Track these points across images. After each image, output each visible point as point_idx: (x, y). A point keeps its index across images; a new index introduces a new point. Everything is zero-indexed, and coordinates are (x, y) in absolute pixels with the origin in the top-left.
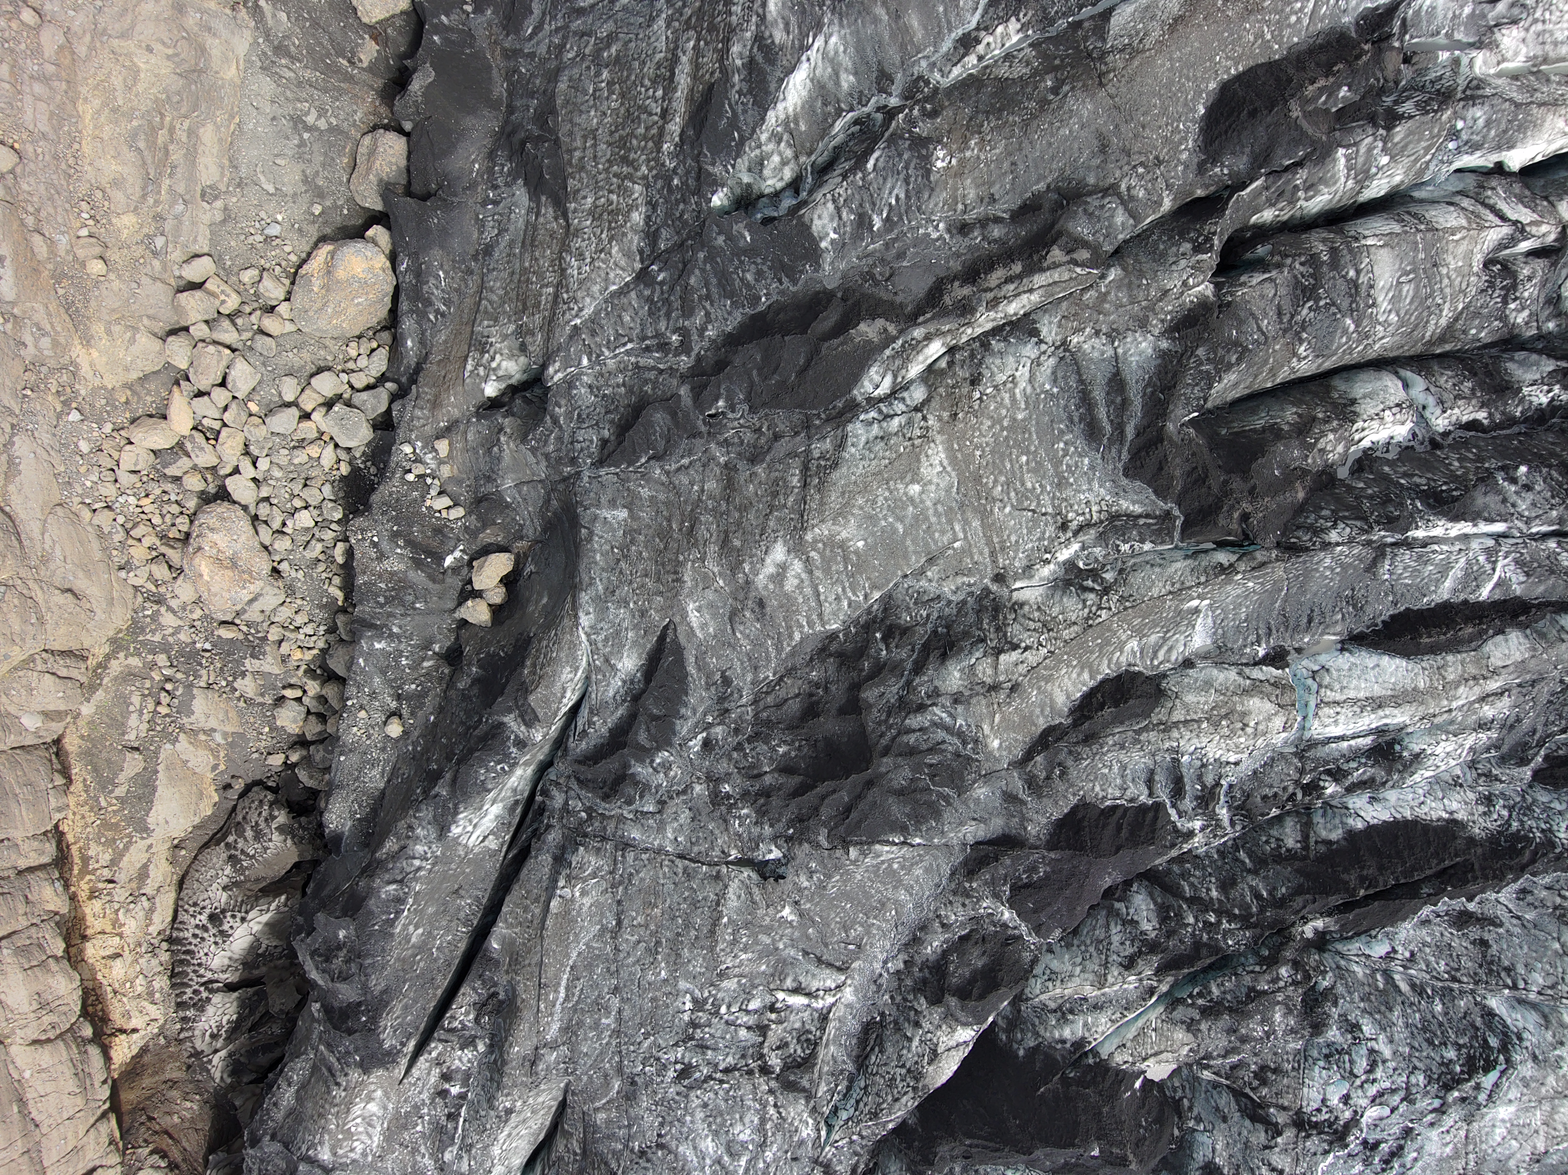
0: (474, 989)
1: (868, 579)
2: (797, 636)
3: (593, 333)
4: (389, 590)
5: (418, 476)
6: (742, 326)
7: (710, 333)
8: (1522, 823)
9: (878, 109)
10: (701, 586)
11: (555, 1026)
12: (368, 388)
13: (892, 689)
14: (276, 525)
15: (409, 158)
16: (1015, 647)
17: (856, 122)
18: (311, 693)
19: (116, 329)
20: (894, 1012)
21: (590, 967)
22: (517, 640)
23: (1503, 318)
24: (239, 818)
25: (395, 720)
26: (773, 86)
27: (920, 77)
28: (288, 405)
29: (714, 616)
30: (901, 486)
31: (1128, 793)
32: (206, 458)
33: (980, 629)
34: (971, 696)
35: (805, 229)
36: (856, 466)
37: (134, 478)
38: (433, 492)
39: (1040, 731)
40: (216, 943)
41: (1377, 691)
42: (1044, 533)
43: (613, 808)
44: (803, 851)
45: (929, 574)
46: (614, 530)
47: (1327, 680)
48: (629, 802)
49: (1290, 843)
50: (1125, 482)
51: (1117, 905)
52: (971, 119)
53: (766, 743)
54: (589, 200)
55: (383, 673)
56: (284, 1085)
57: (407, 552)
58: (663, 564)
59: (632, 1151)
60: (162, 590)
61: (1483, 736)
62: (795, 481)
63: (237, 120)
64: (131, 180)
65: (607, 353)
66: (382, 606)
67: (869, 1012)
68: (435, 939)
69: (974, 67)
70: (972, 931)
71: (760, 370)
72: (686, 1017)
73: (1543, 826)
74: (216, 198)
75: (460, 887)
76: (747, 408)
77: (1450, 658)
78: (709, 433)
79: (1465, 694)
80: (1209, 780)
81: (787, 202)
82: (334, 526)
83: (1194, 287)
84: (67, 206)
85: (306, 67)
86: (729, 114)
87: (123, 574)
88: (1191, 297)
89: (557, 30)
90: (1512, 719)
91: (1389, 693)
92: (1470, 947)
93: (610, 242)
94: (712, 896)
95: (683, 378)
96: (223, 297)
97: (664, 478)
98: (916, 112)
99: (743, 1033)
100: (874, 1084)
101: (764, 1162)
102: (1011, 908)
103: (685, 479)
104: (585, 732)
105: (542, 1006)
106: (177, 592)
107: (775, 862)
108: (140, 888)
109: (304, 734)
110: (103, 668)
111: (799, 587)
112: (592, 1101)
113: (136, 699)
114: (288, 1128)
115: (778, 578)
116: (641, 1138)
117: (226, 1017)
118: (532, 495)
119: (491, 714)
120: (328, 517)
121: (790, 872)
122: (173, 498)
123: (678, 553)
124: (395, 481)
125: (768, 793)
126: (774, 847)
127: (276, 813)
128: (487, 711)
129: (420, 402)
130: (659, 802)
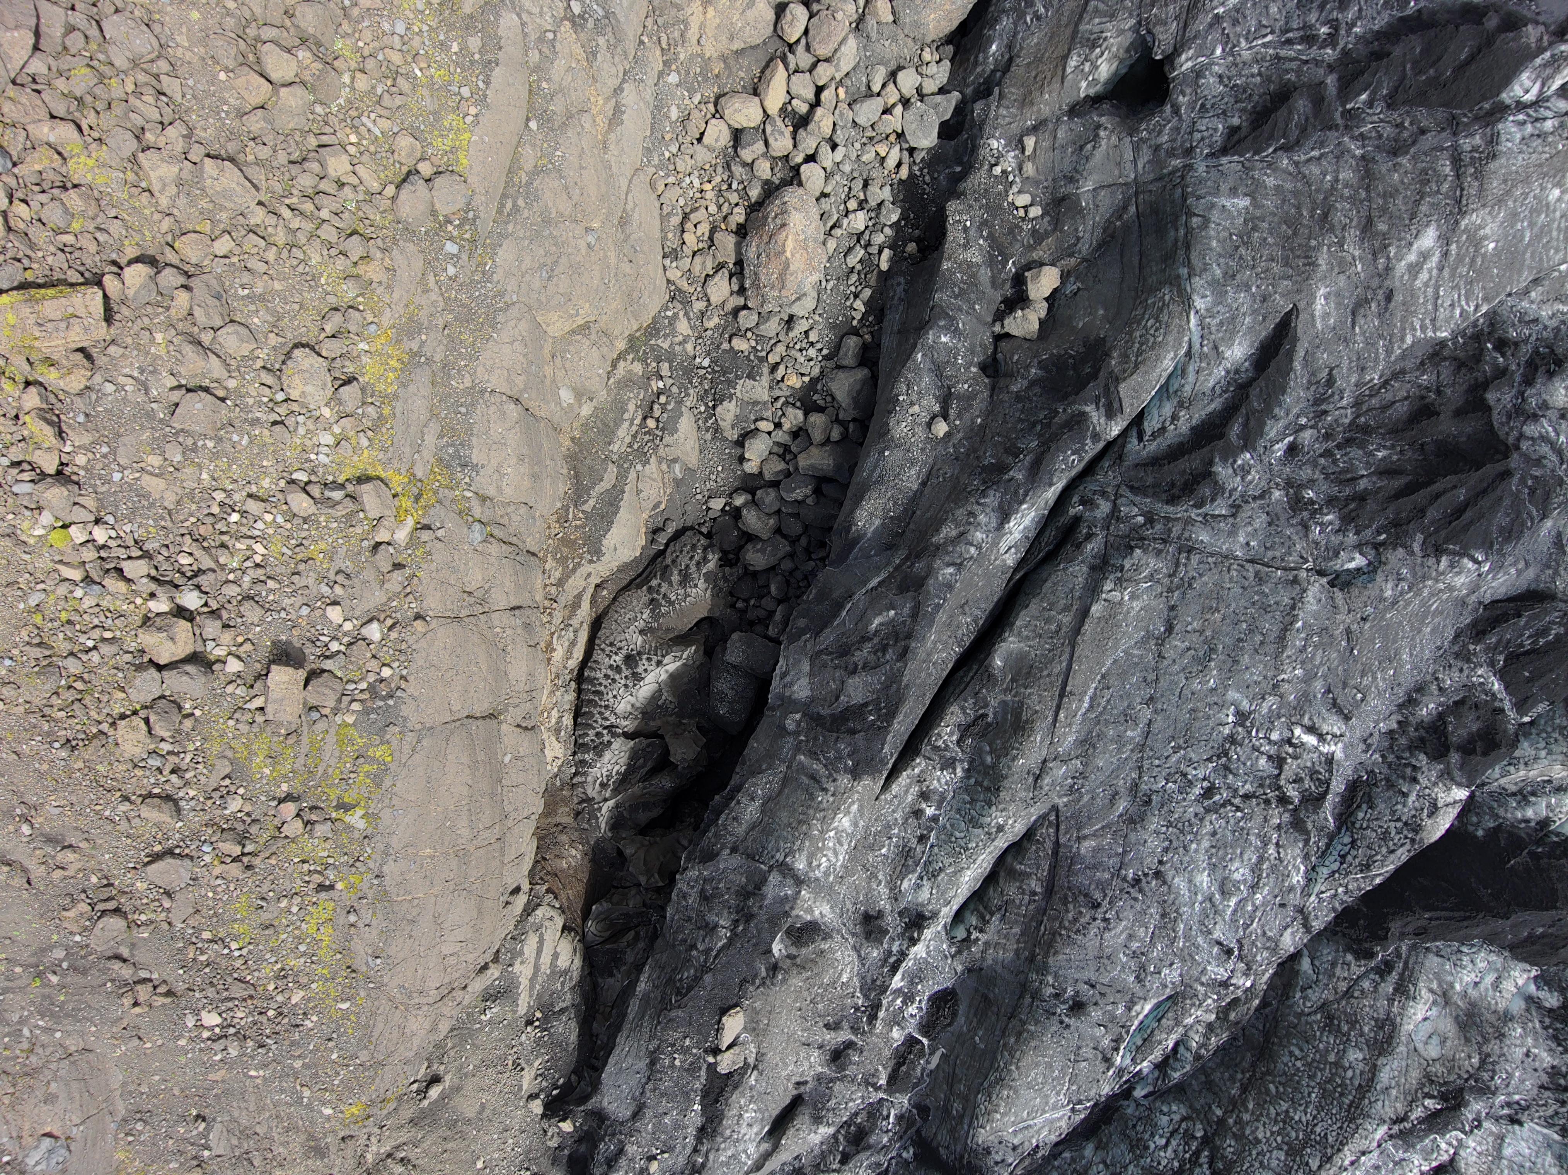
0: (963, 709)
2: (1409, 340)
3: (1235, 22)
4: (963, 282)
5: (1003, 172)
6: (1389, 25)
7: (1357, 30)
10: (1336, 270)
11: (1071, 739)
13: (1507, 395)
20: (1385, 770)
21: (1123, 675)
22: (1086, 342)
24: (668, 561)
25: (939, 422)
28: (873, 95)
29: (1338, 305)
30: (1549, 186)
32: (783, 144)
36: (1515, 158)
40: (626, 686)
43: (1179, 511)
44: (1395, 556)
45: (1533, 294)
46: (1233, 218)
48: (1200, 505)
53: (1364, 448)
55: (941, 368)
56: (745, 800)
57: (986, 245)
58: (1292, 250)
59: (1124, 879)
62: (1448, 170)
65: (1243, 44)
66: (956, 297)
67: (1356, 770)
70: (1465, 697)
71: (1415, 63)
72: (1226, 731)
76: (1387, 105)
78: (1345, 127)
94: (1286, 600)
95: (1331, 68)
97: (1291, 168)
99: (1263, 761)
100: (1363, 837)
101: (1253, 904)
102: (1501, 679)
103: (1315, 170)
104: (1163, 429)
105: (1062, 715)
106: (709, 291)
107: (1358, 570)
108: (569, 618)
109: (761, 473)
110: (614, 366)
111: (1426, 285)
112: (1079, 829)
113: (631, 407)
114: (754, 840)
115: (1415, 269)
116: (1138, 866)
117: (617, 768)
118: (1107, 202)
119: (1074, 402)
120: (883, 220)
121: (1380, 577)
122: (734, 186)
123: (1309, 238)
124: (983, 173)
125: (1361, 498)
126: (1357, 555)
127: (710, 557)
128: (1071, 399)
129: (1005, 102)
130: (1232, 506)
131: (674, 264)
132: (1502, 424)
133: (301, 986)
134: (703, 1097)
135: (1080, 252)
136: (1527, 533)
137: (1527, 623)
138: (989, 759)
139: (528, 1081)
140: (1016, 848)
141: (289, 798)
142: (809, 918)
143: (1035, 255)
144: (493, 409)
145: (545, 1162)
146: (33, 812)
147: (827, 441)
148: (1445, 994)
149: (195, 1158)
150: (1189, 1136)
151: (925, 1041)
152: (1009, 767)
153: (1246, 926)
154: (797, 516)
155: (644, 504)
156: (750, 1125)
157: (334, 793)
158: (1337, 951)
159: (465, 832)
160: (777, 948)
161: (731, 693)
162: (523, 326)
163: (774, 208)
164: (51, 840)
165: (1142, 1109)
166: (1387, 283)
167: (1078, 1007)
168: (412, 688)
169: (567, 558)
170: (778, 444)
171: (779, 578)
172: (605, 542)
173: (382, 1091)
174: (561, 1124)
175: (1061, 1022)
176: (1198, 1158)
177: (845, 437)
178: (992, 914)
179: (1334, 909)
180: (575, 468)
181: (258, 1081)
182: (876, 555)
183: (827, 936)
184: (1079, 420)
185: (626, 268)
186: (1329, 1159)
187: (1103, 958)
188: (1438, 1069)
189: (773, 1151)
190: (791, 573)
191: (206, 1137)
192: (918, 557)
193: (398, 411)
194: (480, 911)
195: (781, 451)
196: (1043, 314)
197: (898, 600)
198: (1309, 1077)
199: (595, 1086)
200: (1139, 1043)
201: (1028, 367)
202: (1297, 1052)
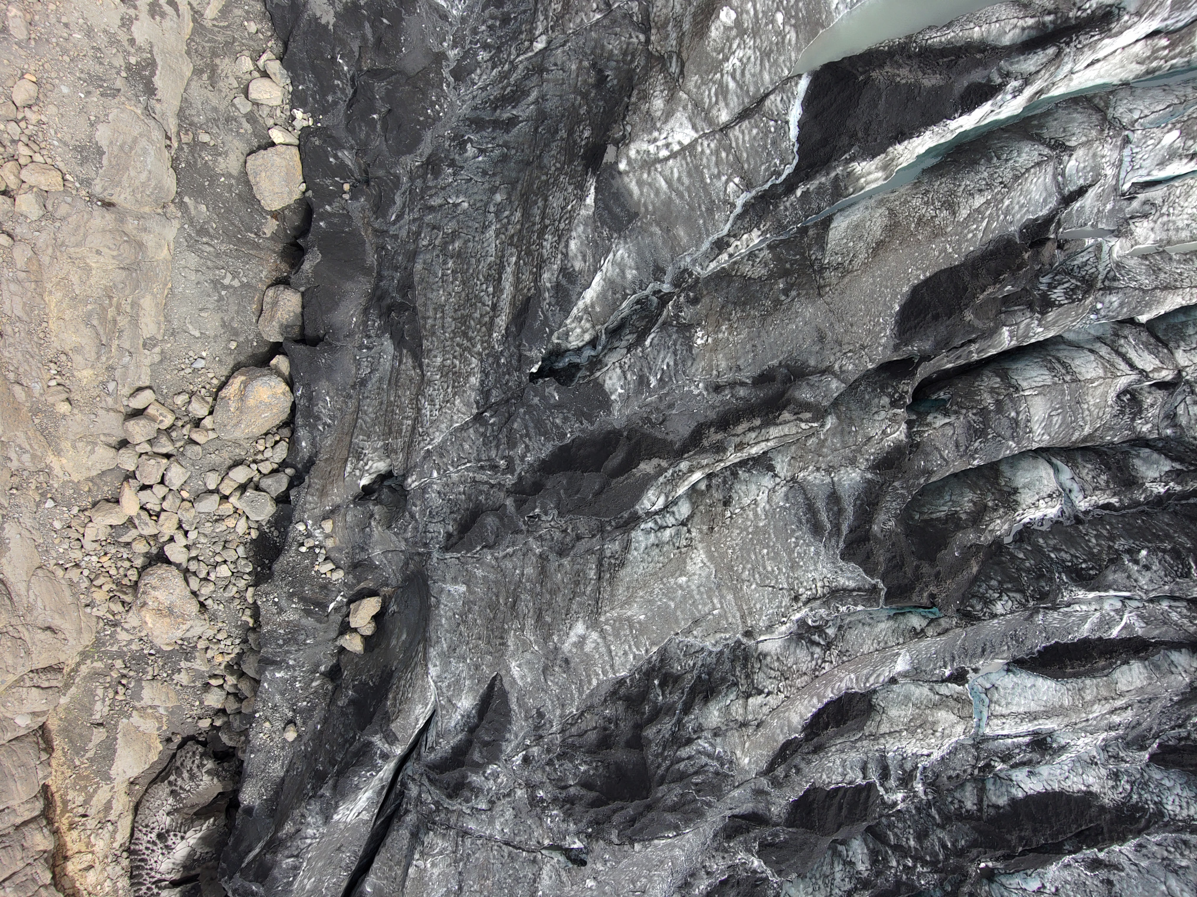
1: (648, 639)
2: (595, 682)
3: (441, 456)
4: (286, 634)
5: (310, 548)
6: (553, 454)
7: (529, 458)
8: (1140, 795)
9: (655, 293)
10: (521, 649)
12: (274, 471)
13: (666, 726)
14: (203, 575)
15: (303, 307)
16: (760, 692)
17: (638, 302)
18: (229, 683)
19: (80, 445)
22: (383, 672)
23: (1132, 429)
24: (178, 763)
25: (291, 727)
26: (574, 298)
27: (686, 270)
28: (212, 492)
29: (531, 670)
30: (672, 581)
31: (848, 777)
32: (150, 529)
33: (734, 675)
34: (727, 730)
35: (599, 387)
36: (638, 567)
37: (96, 545)
38: (320, 560)
39: (780, 745)
40: (163, 854)
41: (1033, 707)
42: (781, 602)
43: (455, 805)
44: (599, 845)
45: (695, 632)
46: (456, 601)
47: (996, 697)
48: (467, 801)
49: (970, 804)
50: (841, 563)
51: (840, 848)
52: (723, 307)
53: (571, 762)
54: (439, 360)
55: (282, 694)
57: (301, 606)
58: (492, 630)
60: (118, 617)
61: (1113, 734)
62: (592, 574)
63: (170, 286)
64: (88, 348)
65: (451, 469)
66: (281, 646)
68: (324, 882)
69: (726, 262)
70: (729, 877)
71: (566, 490)
73: (1156, 799)
74: (155, 346)
75: (342, 846)
76: (556, 512)
77: (1088, 682)
78: (528, 531)
79: (1098, 710)
80: (908, 766)
81: (588, 352)
82: (246, 577)
83: (891, 434)
84: (40, 365)
85: (222, 242)
86: (542, 318)
87: (88, 610)
88: (888, 442)
89: (414, 220)
90: (1134, 723)
91: (1042, 709)
92: (1099, 885)
93: (454, 396)
94: (529, 874)
95: (509, 492)
96: (161, 418)
97: (493, 562)
98: (682, 299)
102: (760, 857)
103: (509, 564)
104: (433, 748)
107: (579, 850)
108: (105, 817)
115: (579, 644)
118: (395, 559)
119: (363, 735)
120: (242, 570)
122: (125, 556)
123: (503, 622)
124: (292, 552)
125: (572, 801)
126: (577, 839)
127: (207, 760)
128: (361, 733)
130: (490, 802)
132: (656, 756)
135: (392, 584)
166: (561, 655)
201: (347, 689)
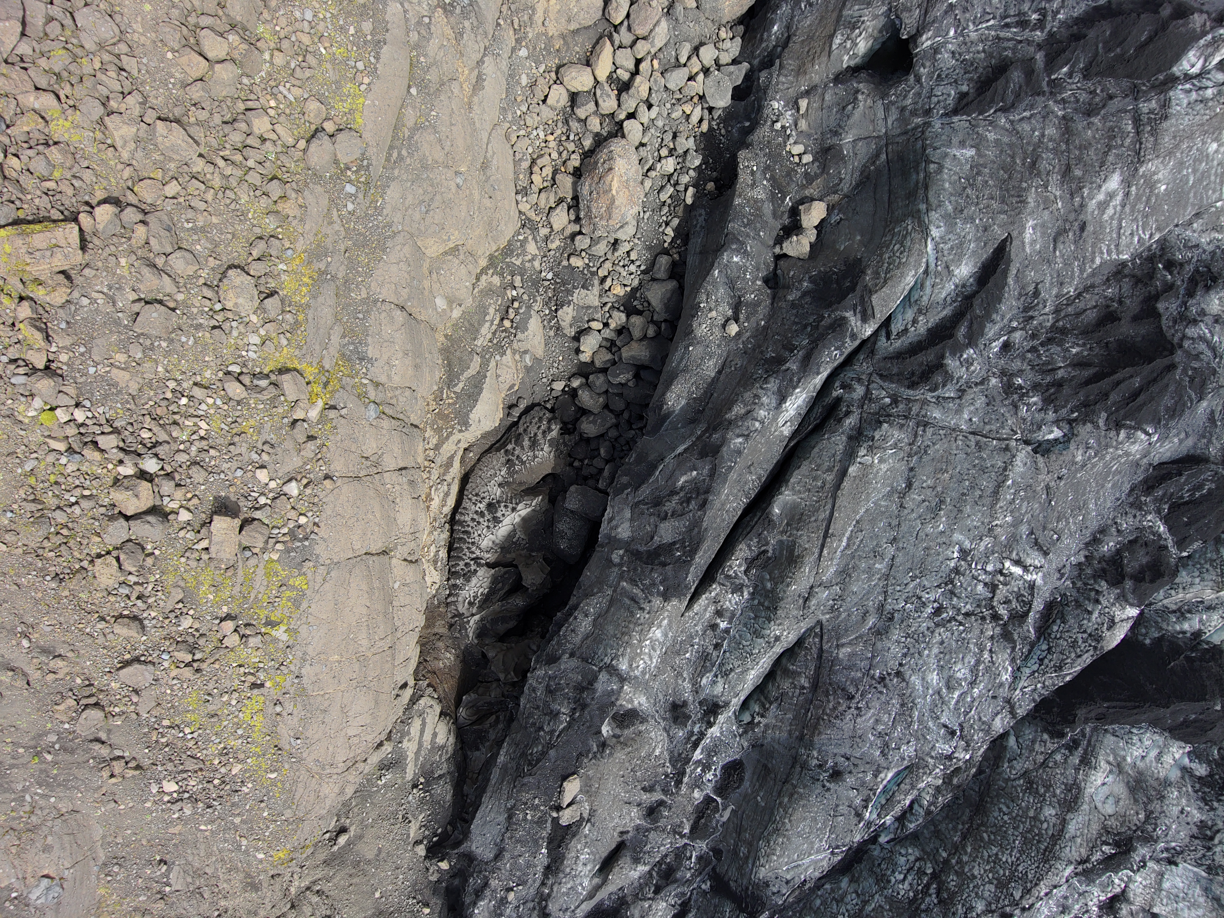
0: (749, 546)
1: (1157, 220)
2: (1098, 261)
3: (965, 10)
5: (782, 127)
6: (1086, 12)
7: (1061, 16)
10: (1042, 207)
11: (832, 570)
12: (732, 62)
13: (1174, 306)
18: (613, 325)
20: (1074, 593)
21: (873, 522)
22: (846, 261)
24: (521, 430)
25: (733, 323)
28: (682, 66)
29: (1043, 234)
32: (609, 104)
36: (1183, 119)
40: (488, 527)
43: (918, 394)
44: (1085, 430)
45: (1195, 225)
46: (962, 165)
48: (933, 389)
53: (1061, 345)
55: (733, 282)
56: (580, 617)
57: (769, 185)
58: (1007, 190)
59: (873, 677)
62: (1130, 128)
65: (971, 27)
66: (745, 226)
67: (1052, 593)
70: (1137, 538)
71: (1105, 43)
72: (952, 564)
76: (1083, 76)
78: (1050, 93)
94: (1000, 464)
95: (1040, 47)
97: (1007, 126)
99: (980, 587)
100: (1057, 645)
101: (972, 697)
102: (1166, 523)
103: (1026, 127)
104: (906, 330)
105: (825, 552)
106: (552, 220)
107: (1056, 440)
108: (444, 474)
109: (593, 362)
110: (478, 279)
111: (1112, 218)
112: (838, 639)
113: (491, 311)
114: (588, 647)
115: (1103, 206)
116: (883, 667)
117: (481, 590)
118: (864, 150)
119: (837, 309)
120: (688, 164)
121: (1072, 446)
122: (572, 137)
123: (1021, 181)
124: (767, 128)
125: (1059, 384)
126: (1055, 429)
127: (553, 427)
128: (834, 307)
129: (784, 72)
130: (959, 390)
131: (525, 199)
132: (1169, 327)
133: (239, 761)
134: (549, 843)
135: (842, 190)
136: (1187, 411)
137: (1186, 480)
138: (769, 585)
139: (414, 830)
140: (790, 653)
141: (228, 617)
142: (630, 706)
143: (807, 193)
144: (384, 315)
145: (427, 892)
146: (31, 630)
147: (645, 337)
148: (1119, 765)
149: (159, 892)
150: (921, 873)
151: (719, 800)
152: (785, 592)
153: (966, 713)
154: (620, 395)
155: (502, 386)
156: (585, 864)
157: (263, 614)
158: (1036, 731)
159: (365, 643)
160: (606, 730)
161: (569, 533)
162: (407, 250)
163: (602, 156)
164: (45, 651)
165: (885, 851)
166: (1082, 217)
167: (836, 775)
168: (322, 532)
169: (442, 428)
170: (606, 339)
171: (607, 443)
172: (471, 416)
173: (302, 840)
174: (440, 864)
175: (824, 786)
176: (928, 889)
177: (658, 334)
178: (771, 703)
179: (1034, 700)
180: (448, 358)
181: (207, 833)
182: (682, 427)
183: (644, 720)
184: (842, 323)
185: (487, 202)
186: (1029, 891)
187: (856, 738)
188: (1112, 823)
189: (603, 884)
190: (616, 439)
191: (167, 877)
192: (715, 429)
193: (310, 317)
194: (377, 702)
195: (609, 345)
196: (813, 239)
197: (699, 463)
198: (1014, 828)
199: (466, 834)
200: (883, 802)
201: (800, 281)
202: (1005, 809)
